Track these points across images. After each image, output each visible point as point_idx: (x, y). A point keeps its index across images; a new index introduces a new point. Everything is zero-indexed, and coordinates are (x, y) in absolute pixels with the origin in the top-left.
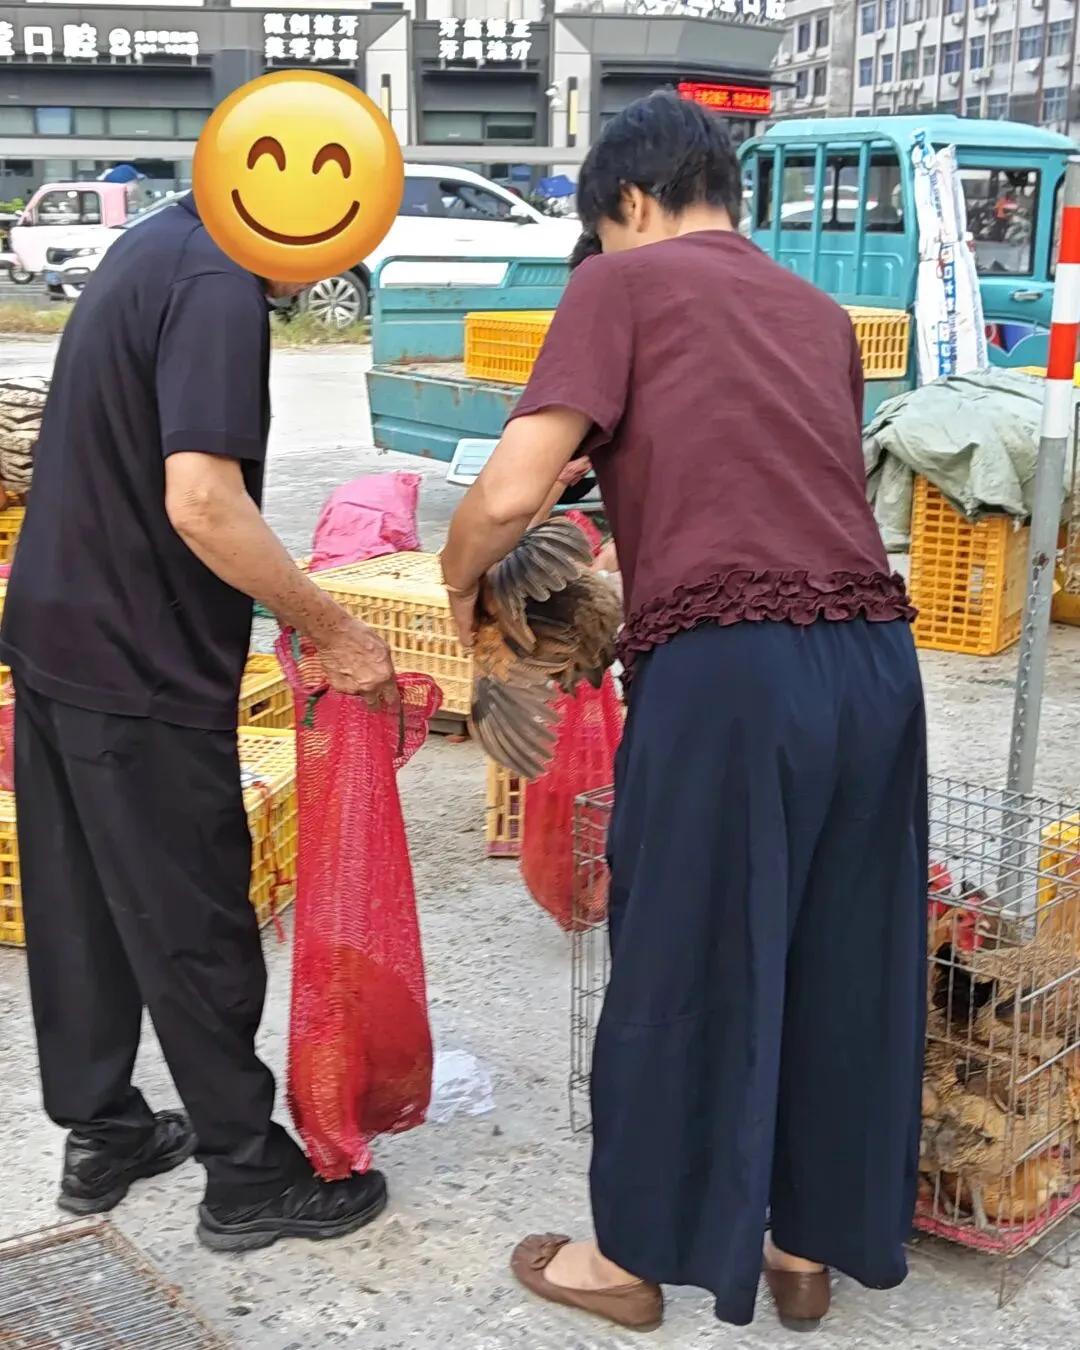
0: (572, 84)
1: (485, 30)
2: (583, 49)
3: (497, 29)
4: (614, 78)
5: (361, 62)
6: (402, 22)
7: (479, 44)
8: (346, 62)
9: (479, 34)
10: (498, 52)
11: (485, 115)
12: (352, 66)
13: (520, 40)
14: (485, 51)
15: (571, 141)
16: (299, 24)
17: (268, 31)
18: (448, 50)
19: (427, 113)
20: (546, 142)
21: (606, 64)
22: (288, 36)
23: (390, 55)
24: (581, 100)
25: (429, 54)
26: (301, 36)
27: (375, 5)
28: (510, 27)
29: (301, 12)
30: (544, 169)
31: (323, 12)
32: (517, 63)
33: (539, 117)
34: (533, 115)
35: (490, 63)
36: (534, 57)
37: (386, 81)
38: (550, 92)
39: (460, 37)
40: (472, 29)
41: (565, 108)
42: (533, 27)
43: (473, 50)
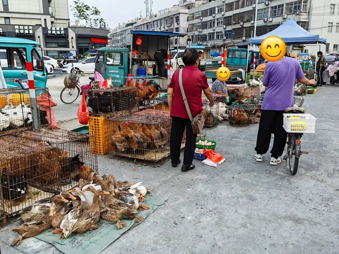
0: (72, 38)
1: (56, 29)
2: (74, 32)
3: (58, 29)
4: (79, 37)
5: (34, 34)
6: (41, 28)
7: (55, 31)
8: (31, 34)
9: (55, 30)
10: (58, 33)
11: (58, 43)
12: (32, 34)
13: (62, 31)
14: (56, 32)
15: (73, 47)
16: (21, 27)
17: (16, 28)
18: (50, 32)
19: (46, 42)
20: (68, 47)
21: (78, 35)
22: (24, 30)
23: (39, 33)
24: (74, 40)
25: (46, 33)
26: (22, 29)
27: (36, 24)
28: (60, 29)
29: (22, 25)
30: (69, 52)
31: (26, 26)
32: (62, 34)
33: (67, 43)
34: (66, 43)
35: (57, 34)
36: (65, 33)
37: (39, 37)
38: (68, 39)
39: (51, 30)
40: (54, 29)
41: (71, 42)
42: (64, 29)
43: (54, 32)
